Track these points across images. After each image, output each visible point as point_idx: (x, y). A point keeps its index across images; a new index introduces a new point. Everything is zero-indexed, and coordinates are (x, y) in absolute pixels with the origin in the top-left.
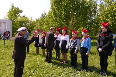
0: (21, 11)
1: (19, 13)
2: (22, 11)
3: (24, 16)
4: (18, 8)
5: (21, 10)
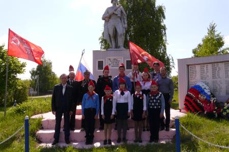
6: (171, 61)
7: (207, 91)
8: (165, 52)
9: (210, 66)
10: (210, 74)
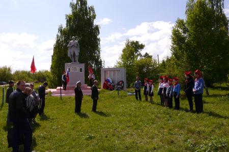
0: (142, 47)
1: (139, 50)
2: (144, 46)
3: (147, 54)
4: (137, 42)
5: (142, 45)
6: (103, 62)
7: (111, 81)
8: (99, 57)
9: (113, 72)
10: (112, 75)
